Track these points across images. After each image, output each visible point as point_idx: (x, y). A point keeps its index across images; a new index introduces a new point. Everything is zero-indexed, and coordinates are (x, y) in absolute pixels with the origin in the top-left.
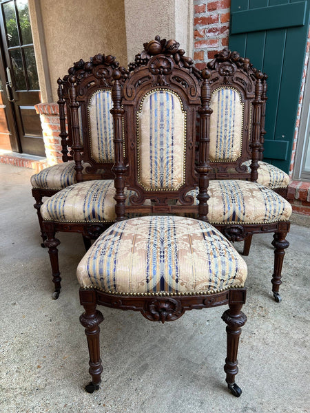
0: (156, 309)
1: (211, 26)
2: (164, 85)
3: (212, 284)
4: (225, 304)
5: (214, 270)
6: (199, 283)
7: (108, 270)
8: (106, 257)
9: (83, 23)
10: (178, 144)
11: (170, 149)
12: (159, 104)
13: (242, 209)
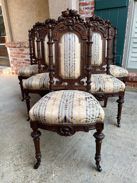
0: (63, 131)
1: (86, 7)
2: (71, 31)
3: (88, 120)
4: (94, 129)
5: (88, 114)
6: (82, 119)
7: (42, 113)
8: (41, 107)
9: (27, 5)
10: (77, 57)
11: (73, 60)
12: (68, 39)
13: (104, 86)
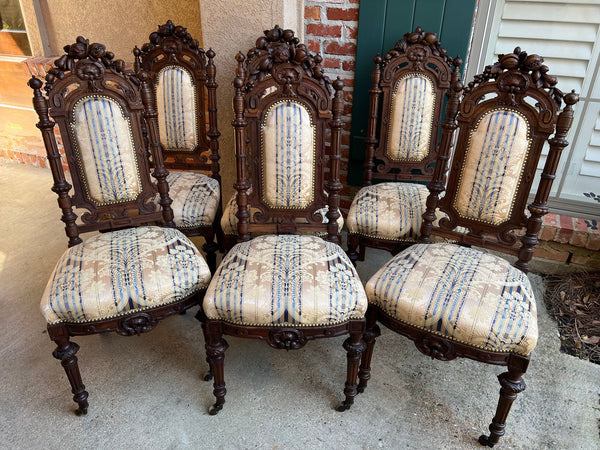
0: (280, 339)
3: (333, 317)
4: (346, 334)
5: (334, 304)
6: (321, 316)
7: (234, 305)
8: (232, 290)
10: (306, 161)
11: (298, 167)
12: (285, 119)
